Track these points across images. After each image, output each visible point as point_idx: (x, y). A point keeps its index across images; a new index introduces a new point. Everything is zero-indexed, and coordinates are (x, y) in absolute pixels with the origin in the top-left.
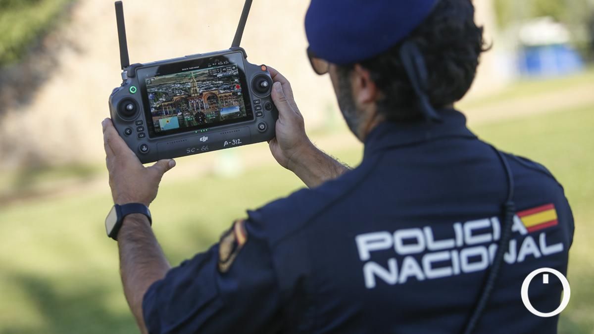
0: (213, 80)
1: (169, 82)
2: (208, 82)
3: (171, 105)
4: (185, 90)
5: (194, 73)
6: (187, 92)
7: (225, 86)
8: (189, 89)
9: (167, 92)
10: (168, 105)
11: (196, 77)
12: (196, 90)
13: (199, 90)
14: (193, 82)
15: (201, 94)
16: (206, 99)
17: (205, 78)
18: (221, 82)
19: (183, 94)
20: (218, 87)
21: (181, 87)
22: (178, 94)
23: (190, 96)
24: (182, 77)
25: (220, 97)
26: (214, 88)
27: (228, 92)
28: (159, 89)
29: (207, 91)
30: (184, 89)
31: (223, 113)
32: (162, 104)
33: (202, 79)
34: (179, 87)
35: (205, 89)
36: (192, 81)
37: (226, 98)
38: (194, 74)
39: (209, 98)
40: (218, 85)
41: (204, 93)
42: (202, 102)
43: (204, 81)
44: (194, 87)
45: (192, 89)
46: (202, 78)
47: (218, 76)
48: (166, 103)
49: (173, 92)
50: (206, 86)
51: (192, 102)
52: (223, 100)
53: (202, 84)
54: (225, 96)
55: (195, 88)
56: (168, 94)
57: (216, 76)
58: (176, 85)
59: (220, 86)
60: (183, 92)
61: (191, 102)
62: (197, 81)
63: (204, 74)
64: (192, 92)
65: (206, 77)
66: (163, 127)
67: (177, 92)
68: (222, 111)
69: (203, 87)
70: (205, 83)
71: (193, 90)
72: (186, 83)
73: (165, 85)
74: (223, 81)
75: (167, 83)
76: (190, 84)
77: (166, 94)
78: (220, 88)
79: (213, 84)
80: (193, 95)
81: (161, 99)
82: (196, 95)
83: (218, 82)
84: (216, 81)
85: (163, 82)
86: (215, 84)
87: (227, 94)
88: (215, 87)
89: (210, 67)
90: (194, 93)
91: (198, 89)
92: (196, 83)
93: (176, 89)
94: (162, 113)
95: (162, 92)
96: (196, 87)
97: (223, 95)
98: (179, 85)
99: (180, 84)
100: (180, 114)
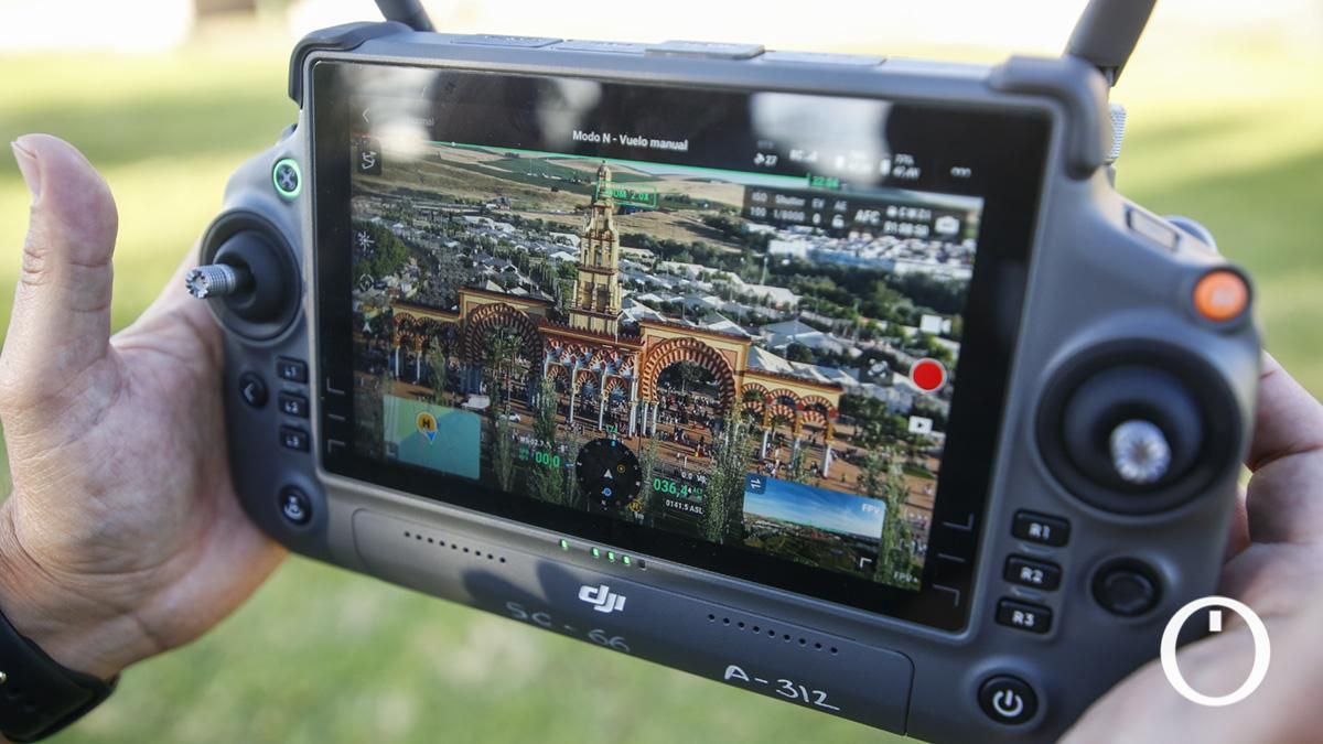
0: (732, 263)
1: (457, 194)
2: (695, 269)
3: (442, 331)
4: (537, 274)
5: (619, 178)
6: (550, 292)
7: (806, 336)
8: (565, 272)
9: (435, 247)
10: (423, 327)
11: (623, 210)
12: (605, 294)
13: (626, 303)
14: (602, 235)
15: (632, 332)
16: (652, 375)
17: (686, 238)
18: (783, 296)
19: (518, 291)
20: (754, 323)
21: (522, 246)
22: (491, 286)
23: (558, 318)
24: (542, 182)
25: (749, 396)
26: (725, 325)
27: (817, 384)
28: (388, 218)
29: (669, 325)
30: (534, 262)
31: (761, 508)
32: (396, 311)
33: (663, 237)
34: (503, 242)
35: (666, 308)
36: (592, 223)
37: (786, 411)
38: (622, 188)
39: (672, 375)
40: (761, 311)
41: (651, 334)
42: (625, 384)
43: (668, 250)
44: (599, 270)
45: (585, 277)
46: (661, 228)
47: (775, 247)
48: (418, 315)
49: (467, 264)
50: (676, 290)
51: (567, 360)
52: (759, 418)
53: (654, 270)
54: (786, 400)
55: (600, 280)
56: (434, 261)
57: (762, 243)
58: (491, 223)
59: (770, 321)
60: (527, 280)
61: (557, 358)
62: (627, 241)
63: (684, 202)
64: (577, 296)
65: (693, 228)
66: (397, 440)
67: (490, 271)
68: (760, 491)
69: (651, 288)
70: (675, 266)
71: (589, 289)
72: (552, 227)
73: (426, 205)
74: (803, 290)
75: (445, 192)
76: (574, 239)
77: (429, 261)
78: (766, 335)
79: (725, 296)
80: (580, 321)
81: (392, 281)
82: (598, 324)
83: (760, 291)
84: (752, 278)
85: (422, 180)
86: (742, 299)
87: (802, 392)
88: (734, 317)
89: (763, 169)
90: (586, 311)
91: (618, 294)
92: (617, 247)
93: (488, 248)
94: (384, 363)
95: (401, 237)
96: (608, 272)
97: (771, 386)
98: (508, 229)
99: (517, 222)
100: (479, 402)
